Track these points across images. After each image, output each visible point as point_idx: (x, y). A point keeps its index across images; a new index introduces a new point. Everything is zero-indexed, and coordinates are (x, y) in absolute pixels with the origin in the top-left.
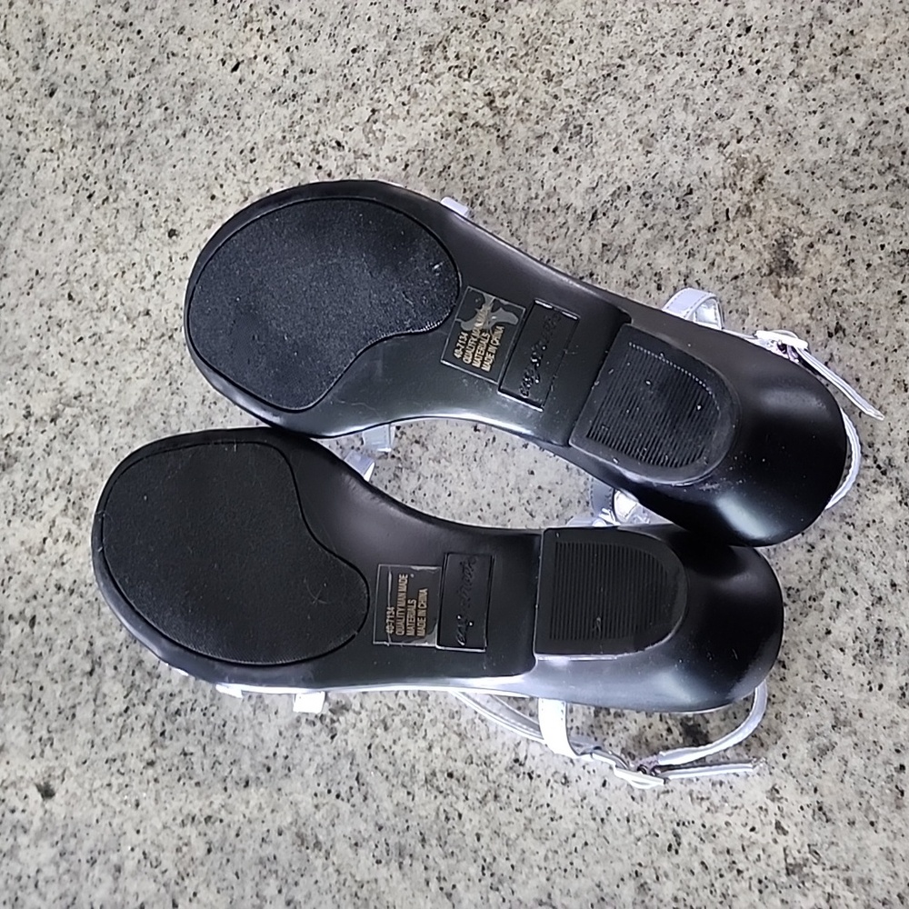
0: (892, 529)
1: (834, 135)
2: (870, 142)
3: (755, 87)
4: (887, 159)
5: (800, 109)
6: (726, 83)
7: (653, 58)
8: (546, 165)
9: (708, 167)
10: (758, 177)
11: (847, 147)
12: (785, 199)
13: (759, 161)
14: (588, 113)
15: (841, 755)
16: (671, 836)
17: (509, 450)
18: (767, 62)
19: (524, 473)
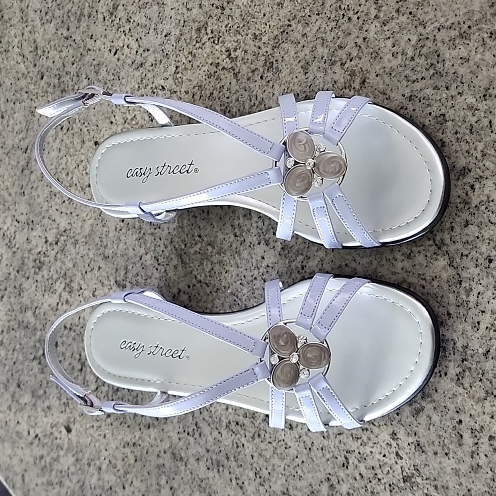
0: (446, 281)
1: (400, 50)
2: (420, 51)
3: (357, 28)
4: (429, 61)
5: (381, 37)
6: (342, 28)
7: (305, 18)
8: (257, 86)
9: (336, 77)
10: (362, 80)
11: (408, 56)
12: (377, 91)
13: (362, 71)
14: (276, 55)
15: (427, 414)
16: (344, 459)
17: (252, 246)
18: (362, 12)
19: (259, 259)
